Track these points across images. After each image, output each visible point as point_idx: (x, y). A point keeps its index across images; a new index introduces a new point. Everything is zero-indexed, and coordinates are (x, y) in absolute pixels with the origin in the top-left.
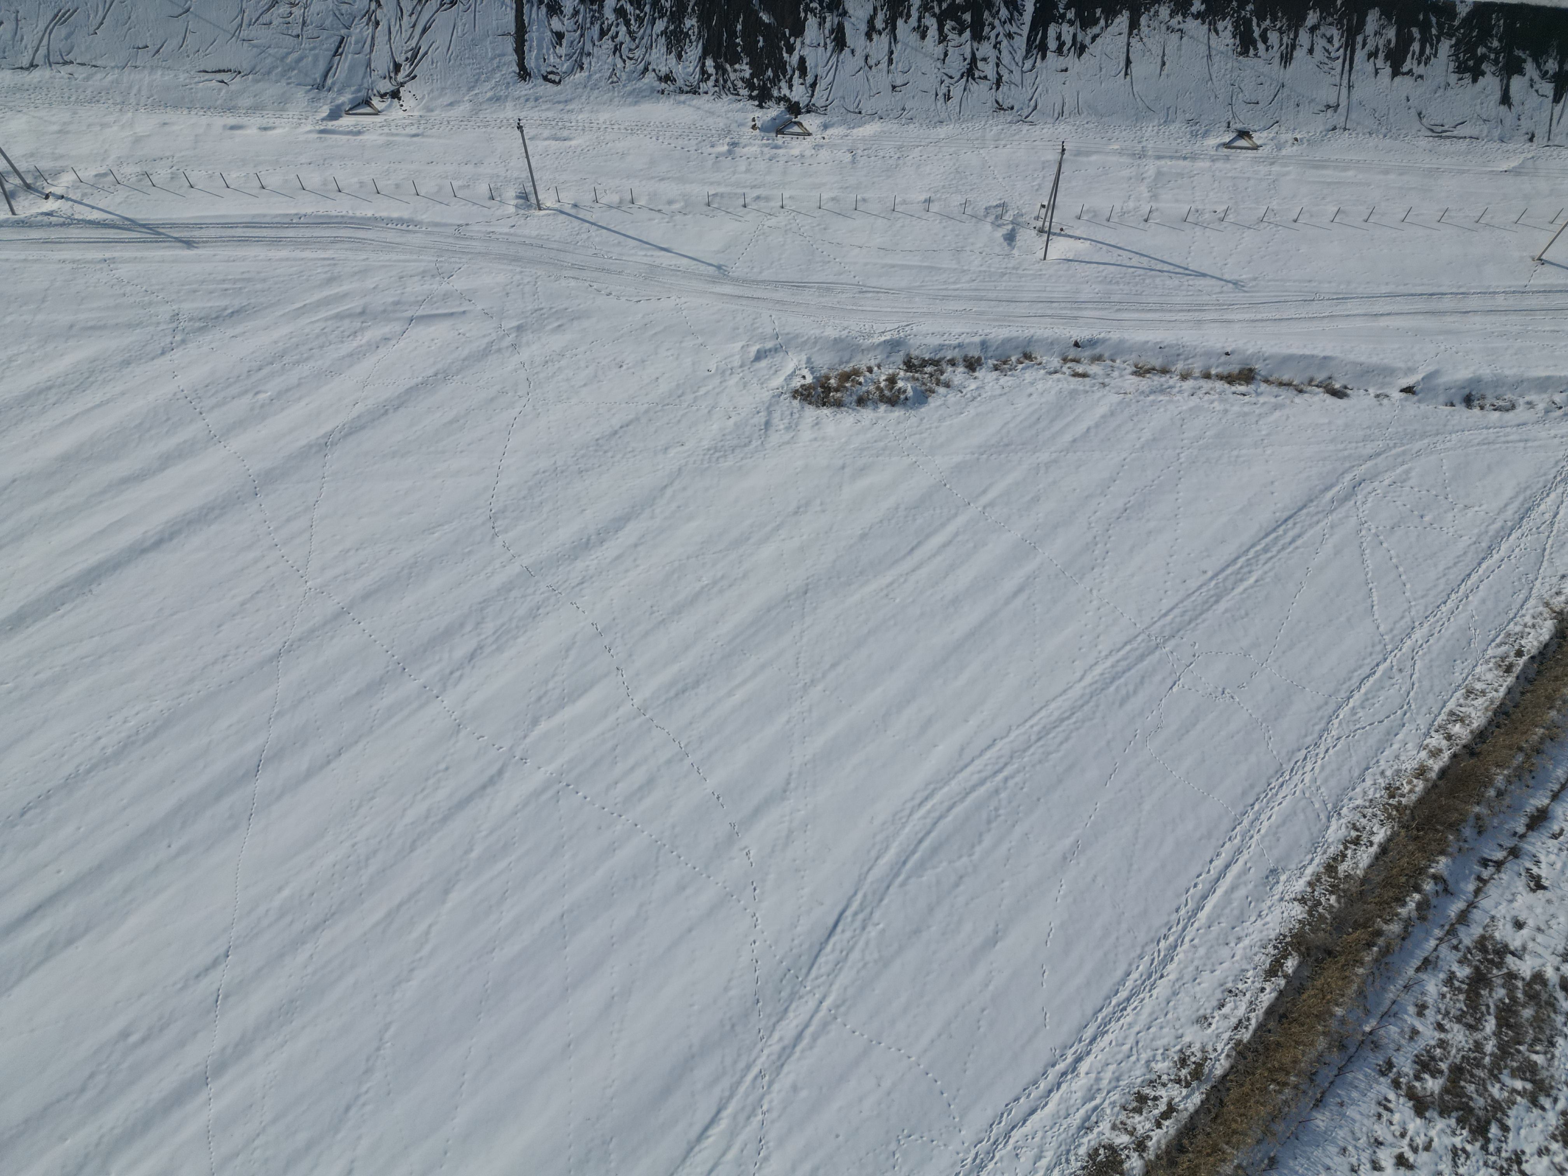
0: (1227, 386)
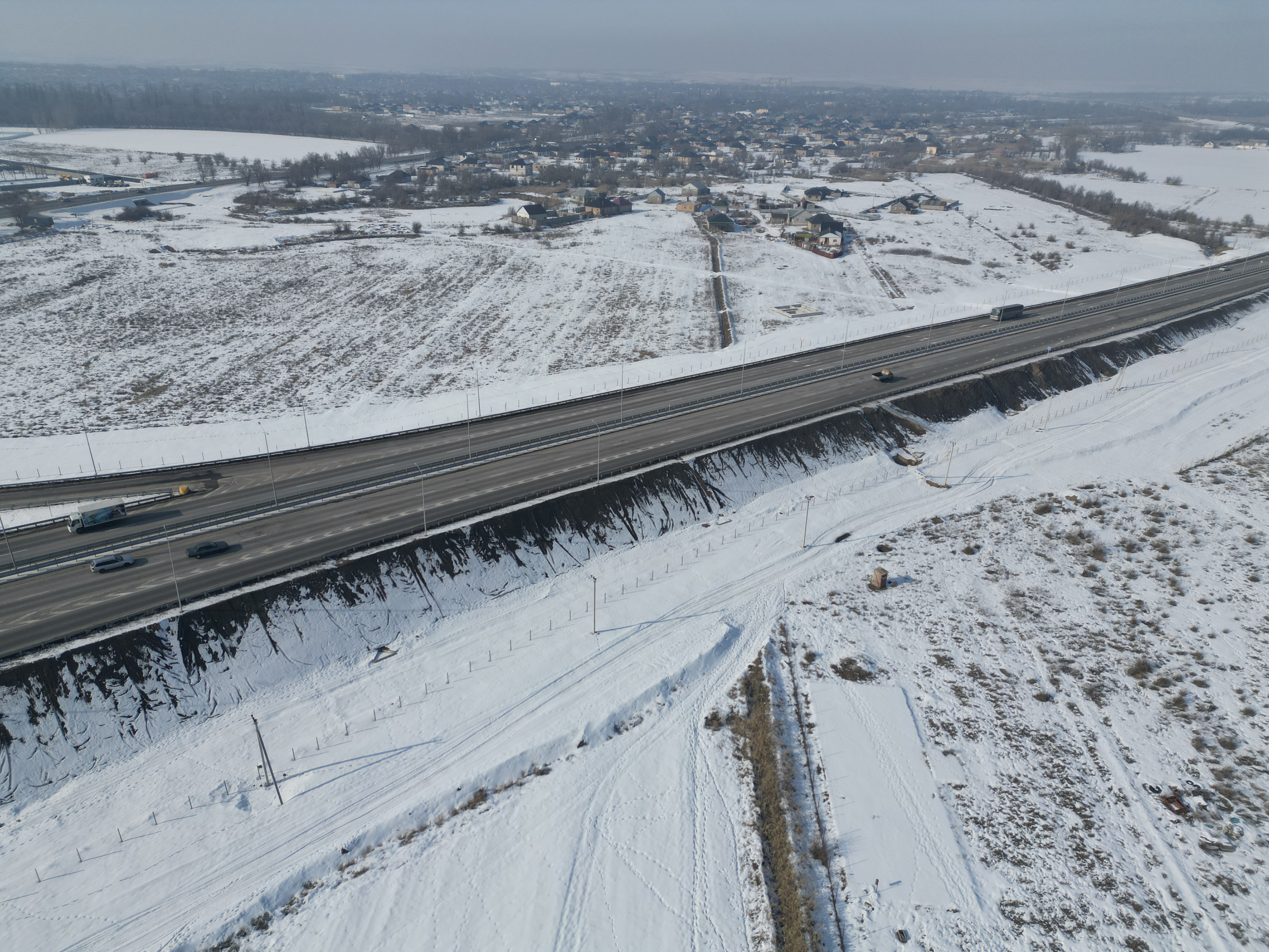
0: (472, 811)
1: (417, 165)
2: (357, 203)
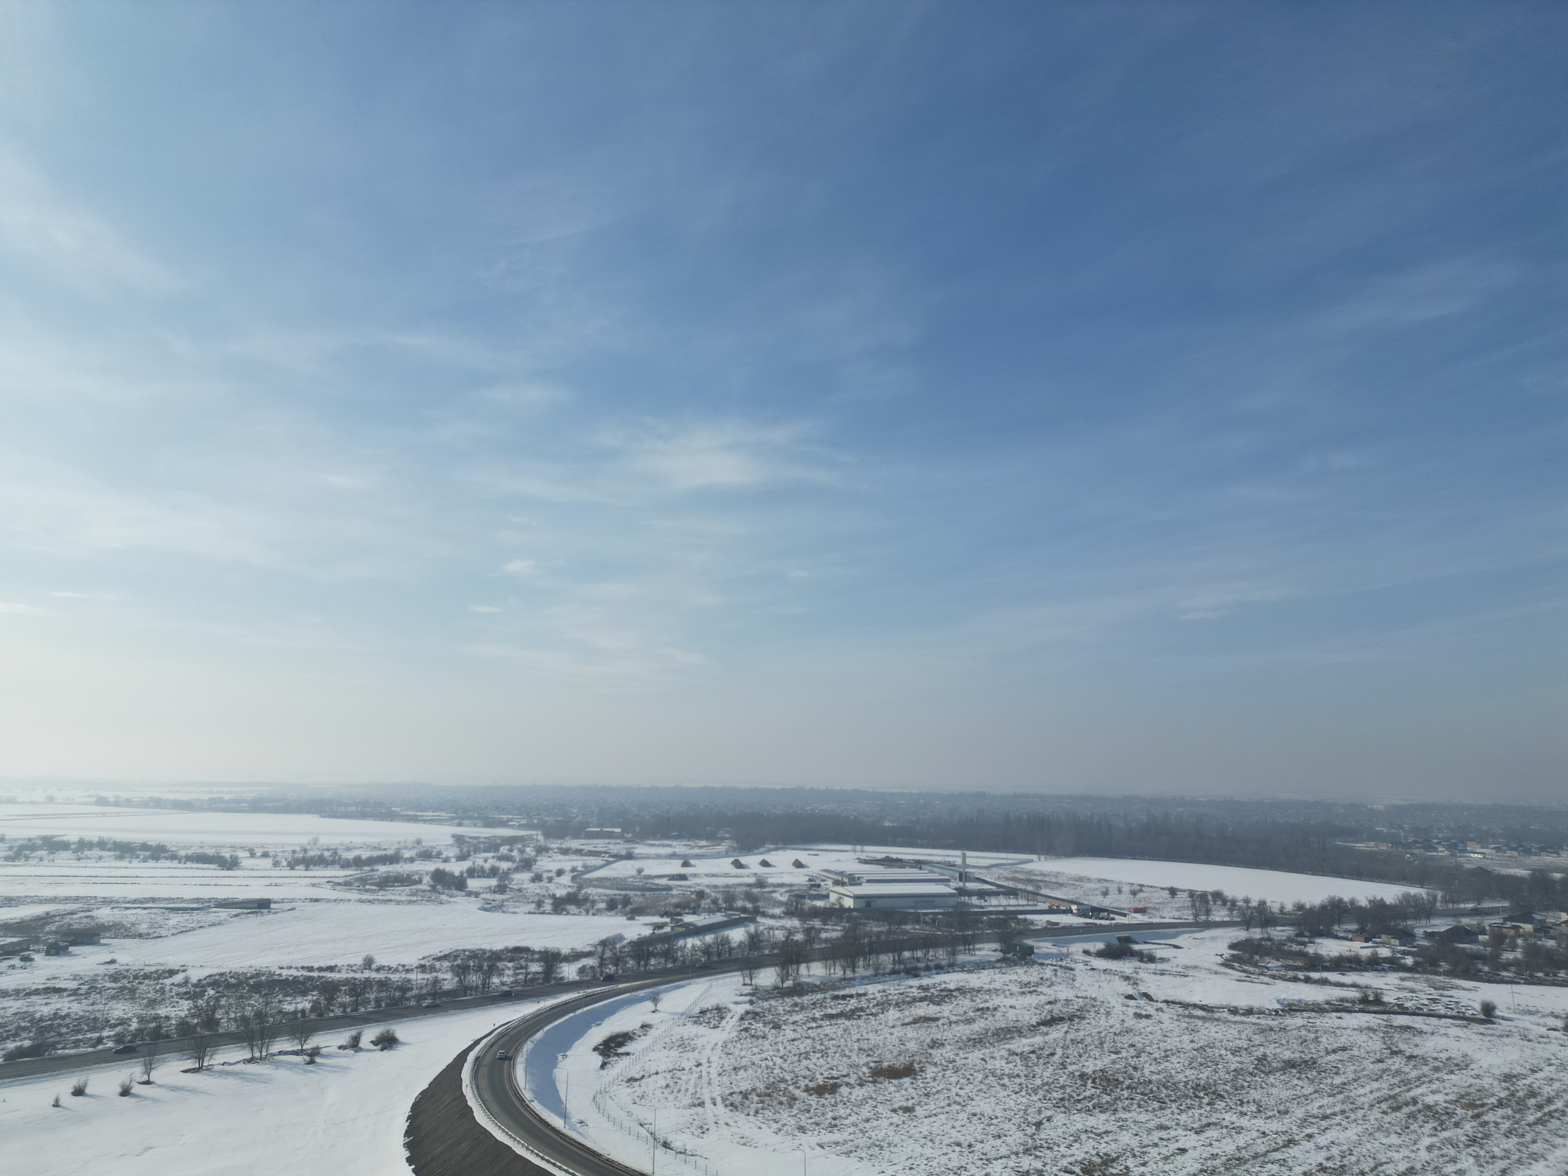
1: (1488, 922)
2: (1394, 965)
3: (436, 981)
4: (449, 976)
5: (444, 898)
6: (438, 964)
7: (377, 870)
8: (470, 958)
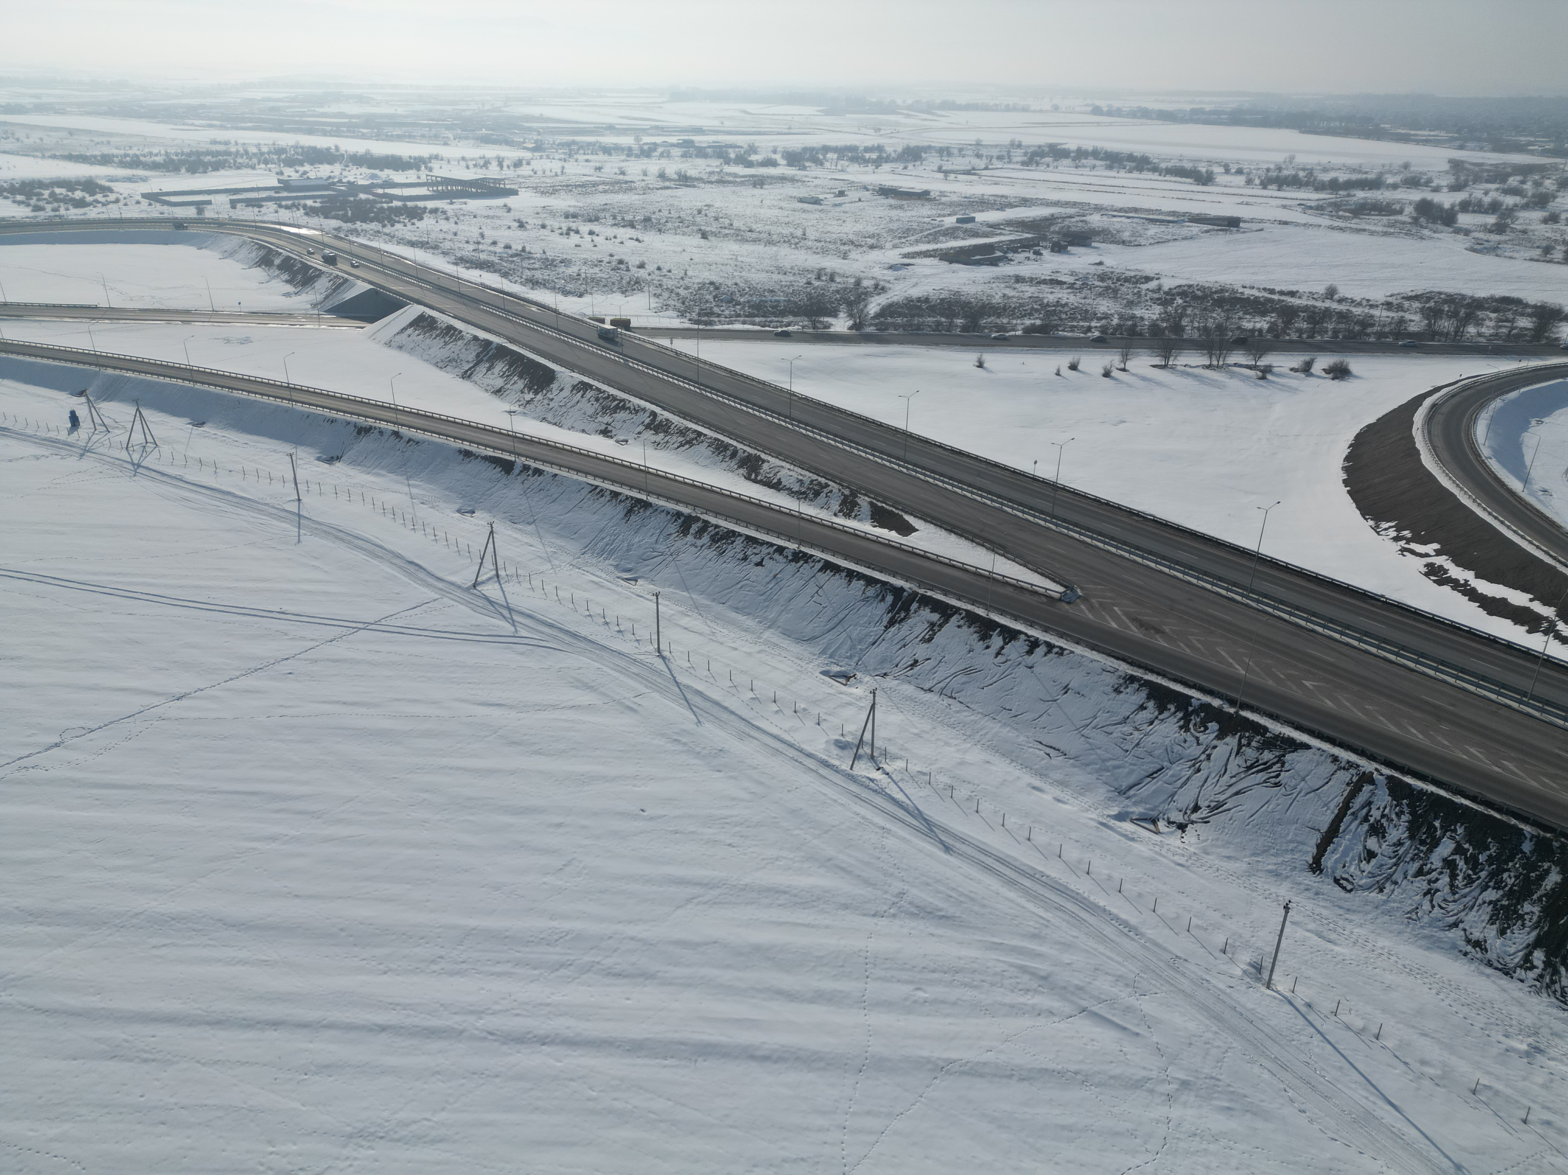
3: (1402, 321)
4: (1417, 318)
5: (1426, 232)
6: (1406, 304)
7: (1354, 195)
8: (1445, 302)
